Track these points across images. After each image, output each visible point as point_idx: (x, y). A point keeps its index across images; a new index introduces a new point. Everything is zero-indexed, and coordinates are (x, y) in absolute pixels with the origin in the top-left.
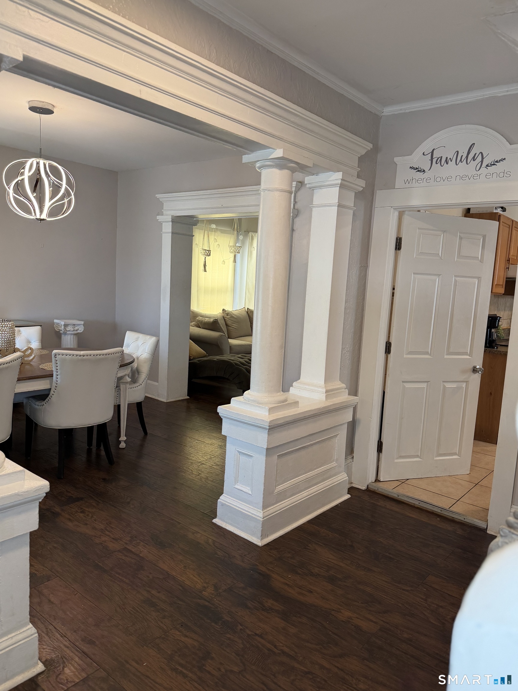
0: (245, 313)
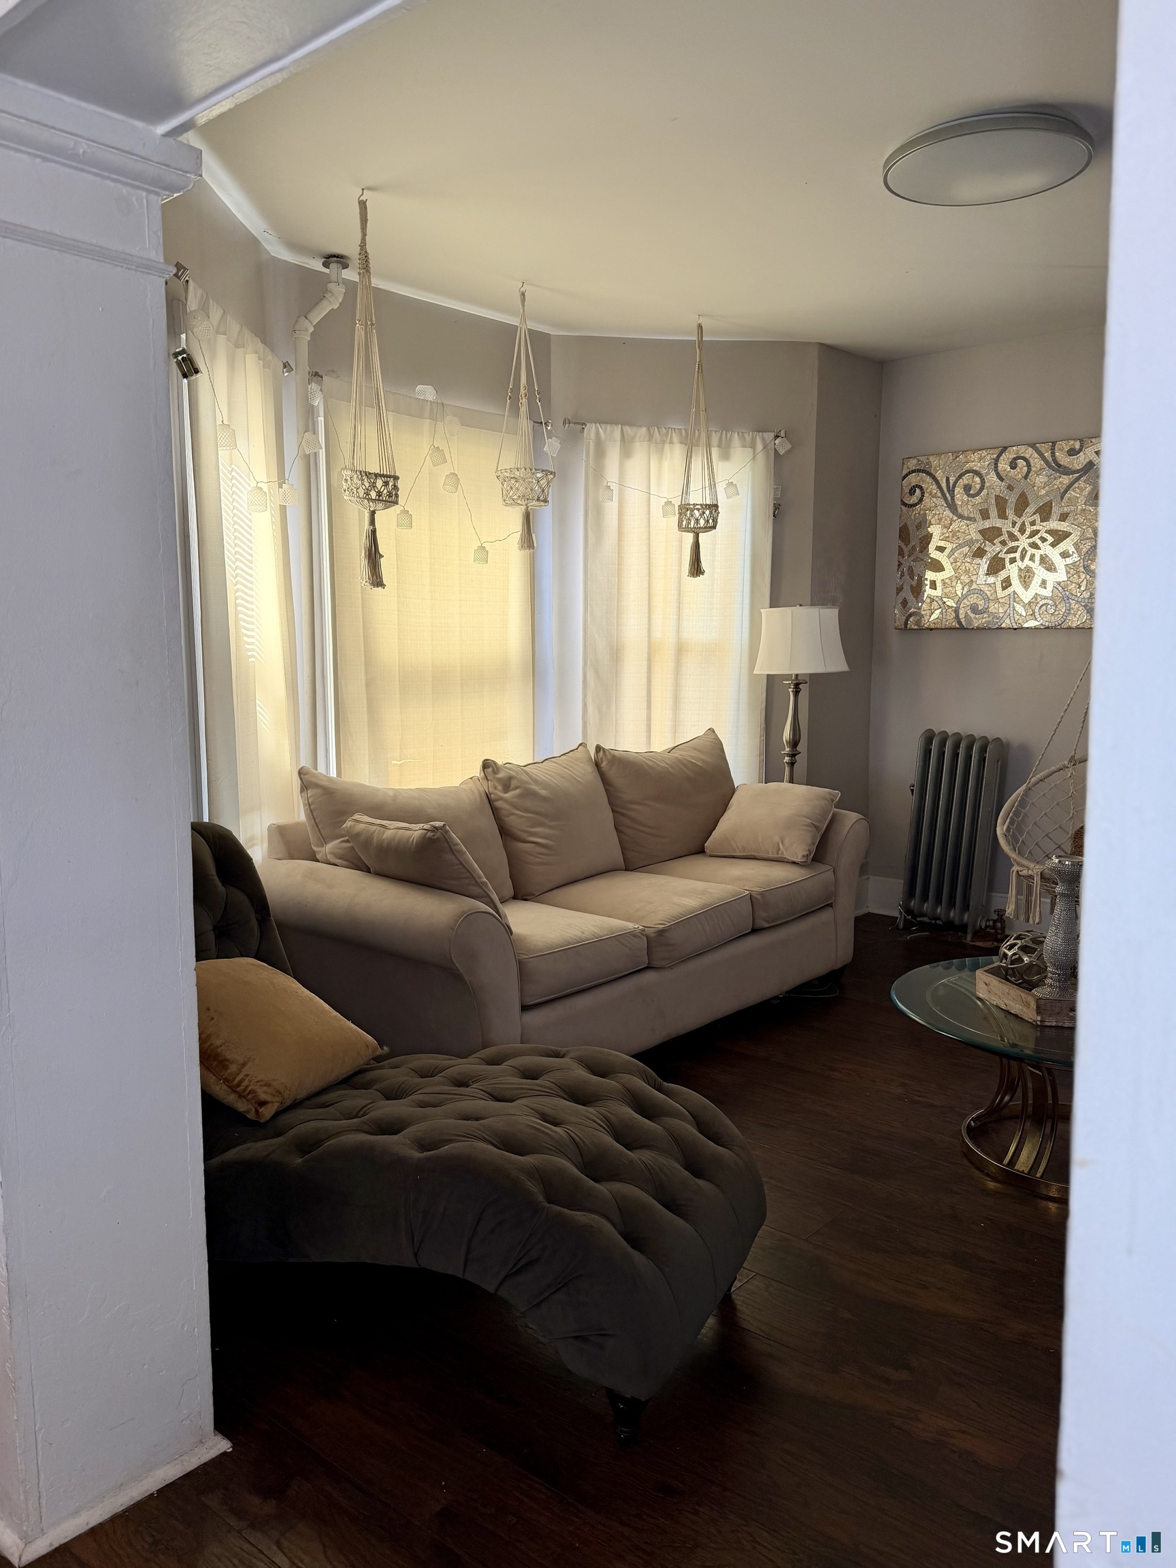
0: (590, 769)
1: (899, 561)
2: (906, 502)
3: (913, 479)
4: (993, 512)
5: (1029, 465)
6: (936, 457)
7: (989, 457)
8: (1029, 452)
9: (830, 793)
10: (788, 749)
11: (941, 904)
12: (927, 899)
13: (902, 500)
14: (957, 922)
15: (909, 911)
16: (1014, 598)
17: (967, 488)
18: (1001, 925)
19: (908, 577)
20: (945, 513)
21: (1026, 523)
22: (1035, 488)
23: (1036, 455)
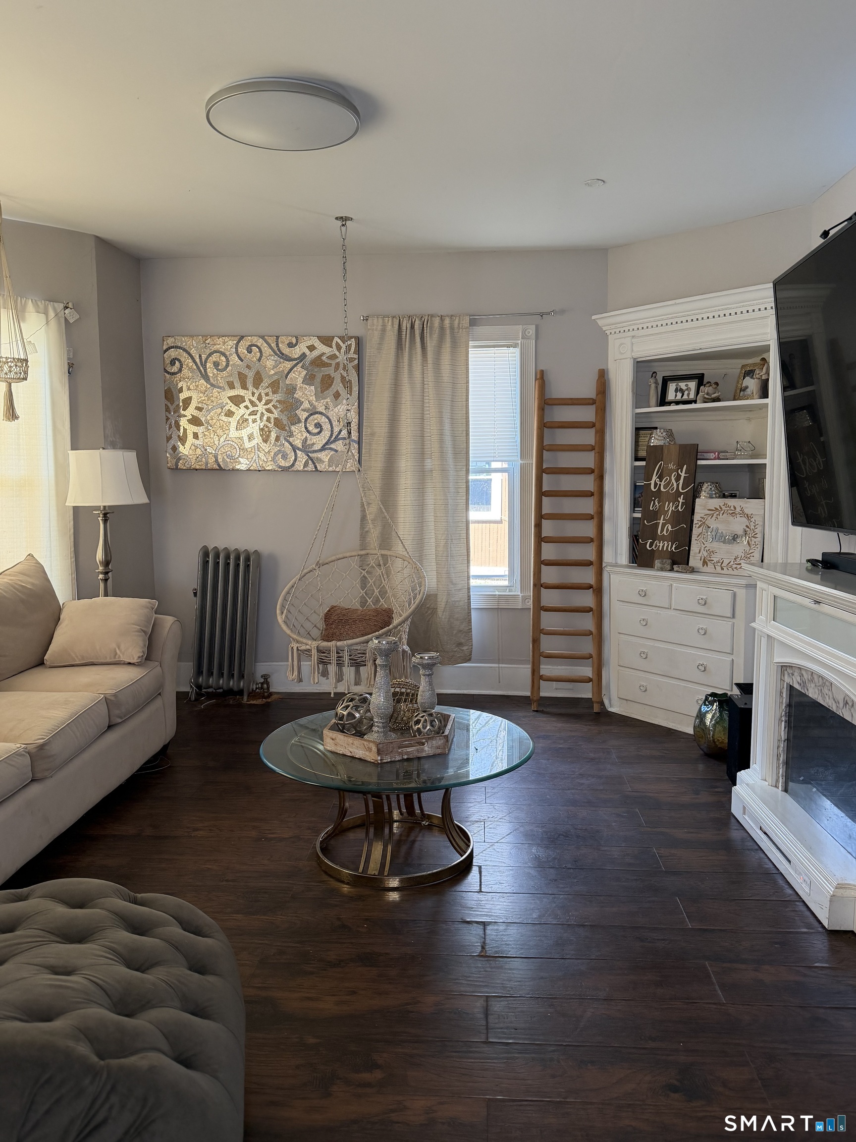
1: (166, 416)
2: (168, 370)
3: (173, 353)
4: (237, 384)
5: (260, 351)
6: (189, 338)
7: (232, 343)
8: (260, 342)
9: (150, 603)
10: (101, 568)
11: (223, 677)
12: (212, 674)
13: (165, 369)
14: (235, 689)
15: (199, 687)
16: (258, 448)
17: (216, 364)
18: (267, 686)
19: (175, 429)
20: (200, 382)
21: (262, 394)
22: (266, 369)
23: (266, 345)
